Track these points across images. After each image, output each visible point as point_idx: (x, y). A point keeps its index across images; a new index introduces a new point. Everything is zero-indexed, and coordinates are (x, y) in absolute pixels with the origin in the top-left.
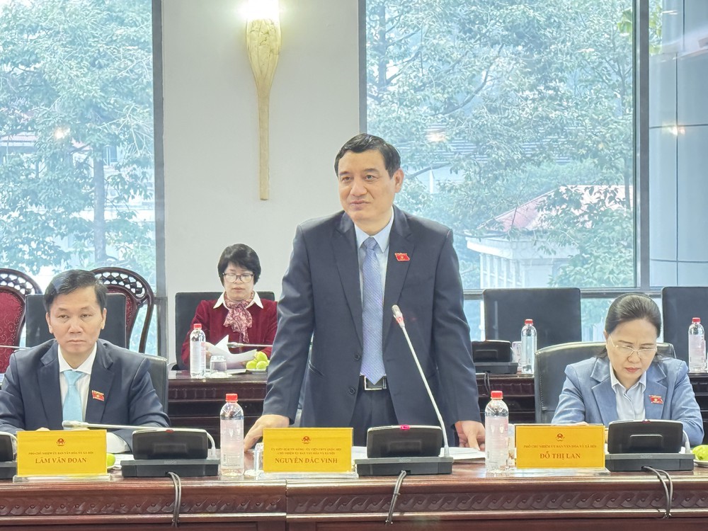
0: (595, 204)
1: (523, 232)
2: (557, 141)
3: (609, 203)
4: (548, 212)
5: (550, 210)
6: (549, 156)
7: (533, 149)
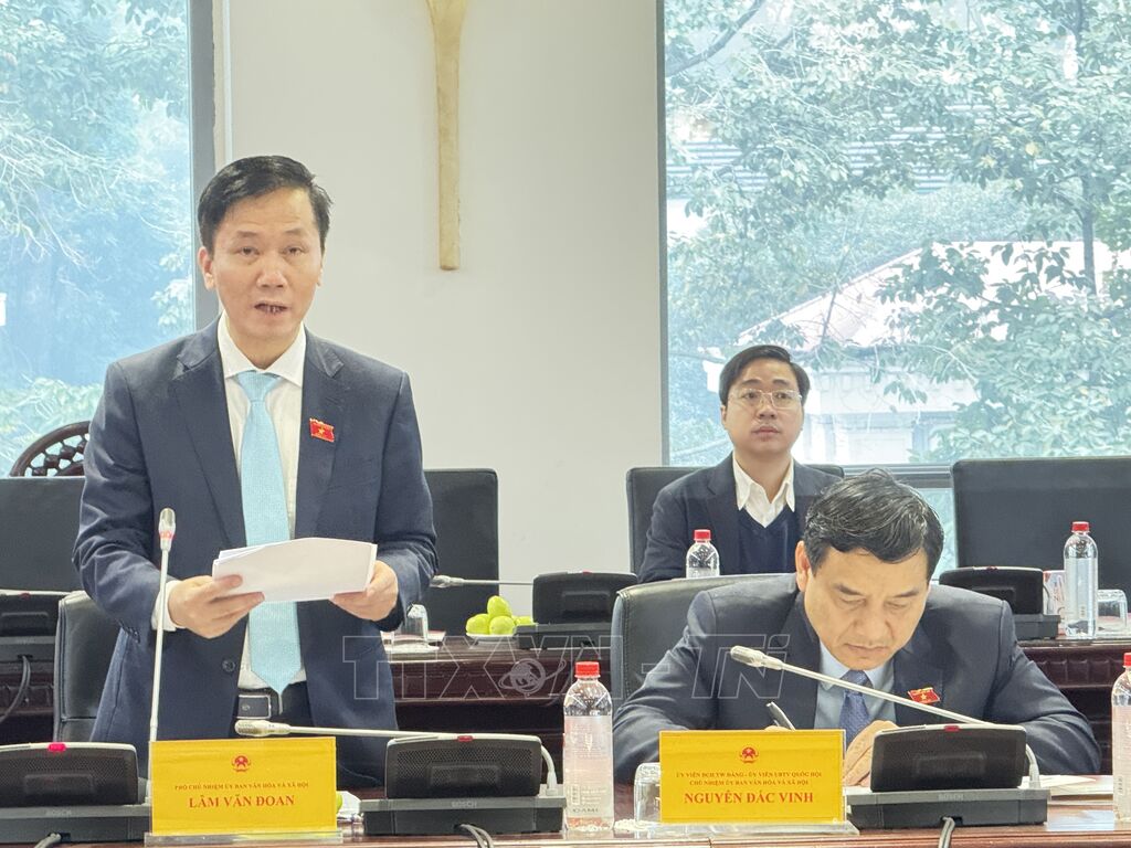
0: (1015, 285)
1: (850, 351)
2: (923, 139)
3: (1048, 280)
4: (905, 304)
5: (911, 298)
6: (905, 172)
7: (869, 158)
